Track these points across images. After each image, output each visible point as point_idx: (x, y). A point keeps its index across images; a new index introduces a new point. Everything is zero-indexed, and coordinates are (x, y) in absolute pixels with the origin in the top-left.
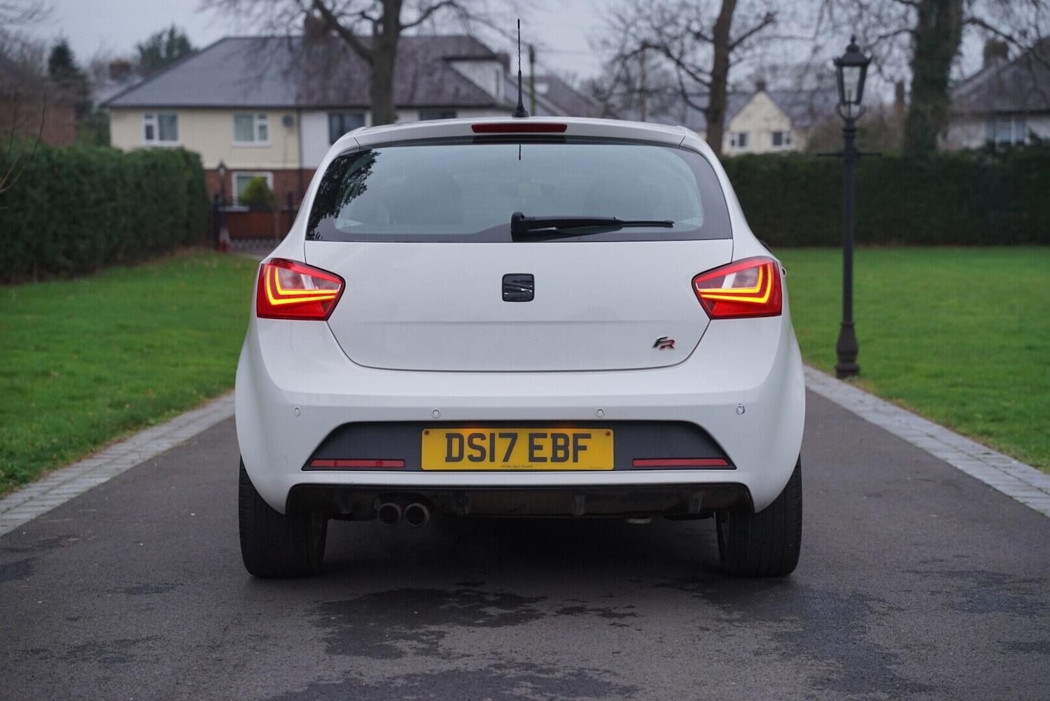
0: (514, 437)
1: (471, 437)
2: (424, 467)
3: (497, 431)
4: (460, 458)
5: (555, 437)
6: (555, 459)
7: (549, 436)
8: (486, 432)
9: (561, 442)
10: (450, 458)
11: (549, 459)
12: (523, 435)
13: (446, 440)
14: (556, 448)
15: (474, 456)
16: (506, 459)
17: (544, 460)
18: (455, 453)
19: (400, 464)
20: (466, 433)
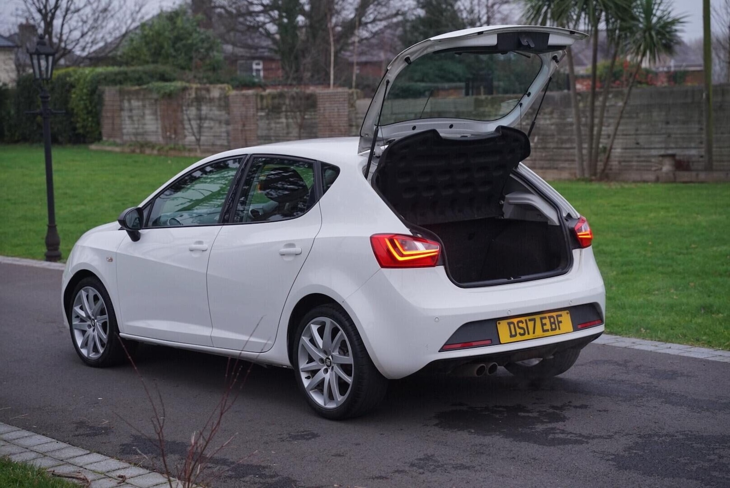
0: (534, 320)
1: (518, 322)
2: (501, 342)
3: (527, 318)
4: (515, 335)
5: (550, 317)
6: (552, 330)
7: (547, 317)
8: (523, 320)
9: (552, 320)
10: (511, 336)
11: (550, 330)
12: (537, 318)
13: (508, 326)
14: (551, 323)
15: (521, 333)
16: (534, 333)
17: (548, 330)
18: (513, 333)
19: (489, 341)
20: (516, 321)
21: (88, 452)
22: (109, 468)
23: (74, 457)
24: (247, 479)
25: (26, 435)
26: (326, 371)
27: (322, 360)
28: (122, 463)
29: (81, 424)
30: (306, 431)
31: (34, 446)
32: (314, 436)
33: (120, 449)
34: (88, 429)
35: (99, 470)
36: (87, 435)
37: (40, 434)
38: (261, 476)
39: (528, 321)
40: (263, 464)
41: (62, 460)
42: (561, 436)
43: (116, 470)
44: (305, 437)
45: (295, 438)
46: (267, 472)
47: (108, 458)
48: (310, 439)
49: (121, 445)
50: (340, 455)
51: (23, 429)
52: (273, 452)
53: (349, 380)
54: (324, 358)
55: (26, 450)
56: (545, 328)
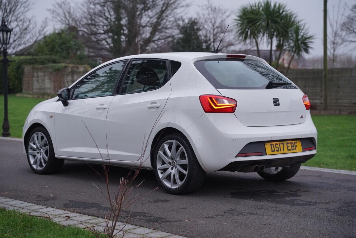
0: (283, 144)
1: (276, 144)
2: (267, 154)
3: (280, 143)
4: (274, 151)
5: (291, 143)
6: (293, 150)
7: (290, 143)
8: (278, 143)
9: (292, 145)
10: (272, 151)
11: (291, 150)
12: (285, 143)
13: (270, 146)
14: (292, 146)
15: (277, 150)
16: (283, 151)
17: (290, 150)
18: (273, 150)
19: (261, 153)
20: (274, 143)
21: (46, 207)
22: (59, 213)
23: (39, 209)
24: (137, 217)
25: (10, 200)
26: (172, 169)
27: (170, 163)
28: (66, 211)
29: (39, 196)
30: (162, 199)
31: (15, 205)
32: (168, 201)
33: (63, 206)
34: (43, 198)
35: (54, 214)
36: (44, 200)
37: (17, 200)
38: (144, 216)
39: (280, 144)
40: (143, 212)
41: (32, 210)
42: (300, 202)
43: (63, 214)
44: (163, 201)
45: (158, 201)
46: (147, 215)
47: (57, 209)
48: (166, 202)
49: (63, 204)
50: (184, 208)
51: (7, 198)
52: (147, 207)
53: (186, 173)
54: (171, 162)
55: (12, 206)
56: (289, 148)
